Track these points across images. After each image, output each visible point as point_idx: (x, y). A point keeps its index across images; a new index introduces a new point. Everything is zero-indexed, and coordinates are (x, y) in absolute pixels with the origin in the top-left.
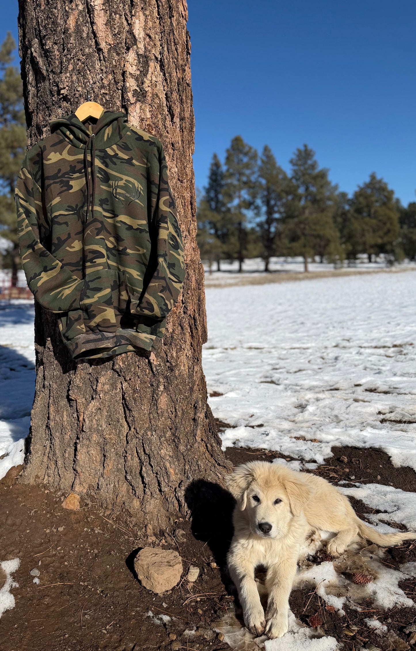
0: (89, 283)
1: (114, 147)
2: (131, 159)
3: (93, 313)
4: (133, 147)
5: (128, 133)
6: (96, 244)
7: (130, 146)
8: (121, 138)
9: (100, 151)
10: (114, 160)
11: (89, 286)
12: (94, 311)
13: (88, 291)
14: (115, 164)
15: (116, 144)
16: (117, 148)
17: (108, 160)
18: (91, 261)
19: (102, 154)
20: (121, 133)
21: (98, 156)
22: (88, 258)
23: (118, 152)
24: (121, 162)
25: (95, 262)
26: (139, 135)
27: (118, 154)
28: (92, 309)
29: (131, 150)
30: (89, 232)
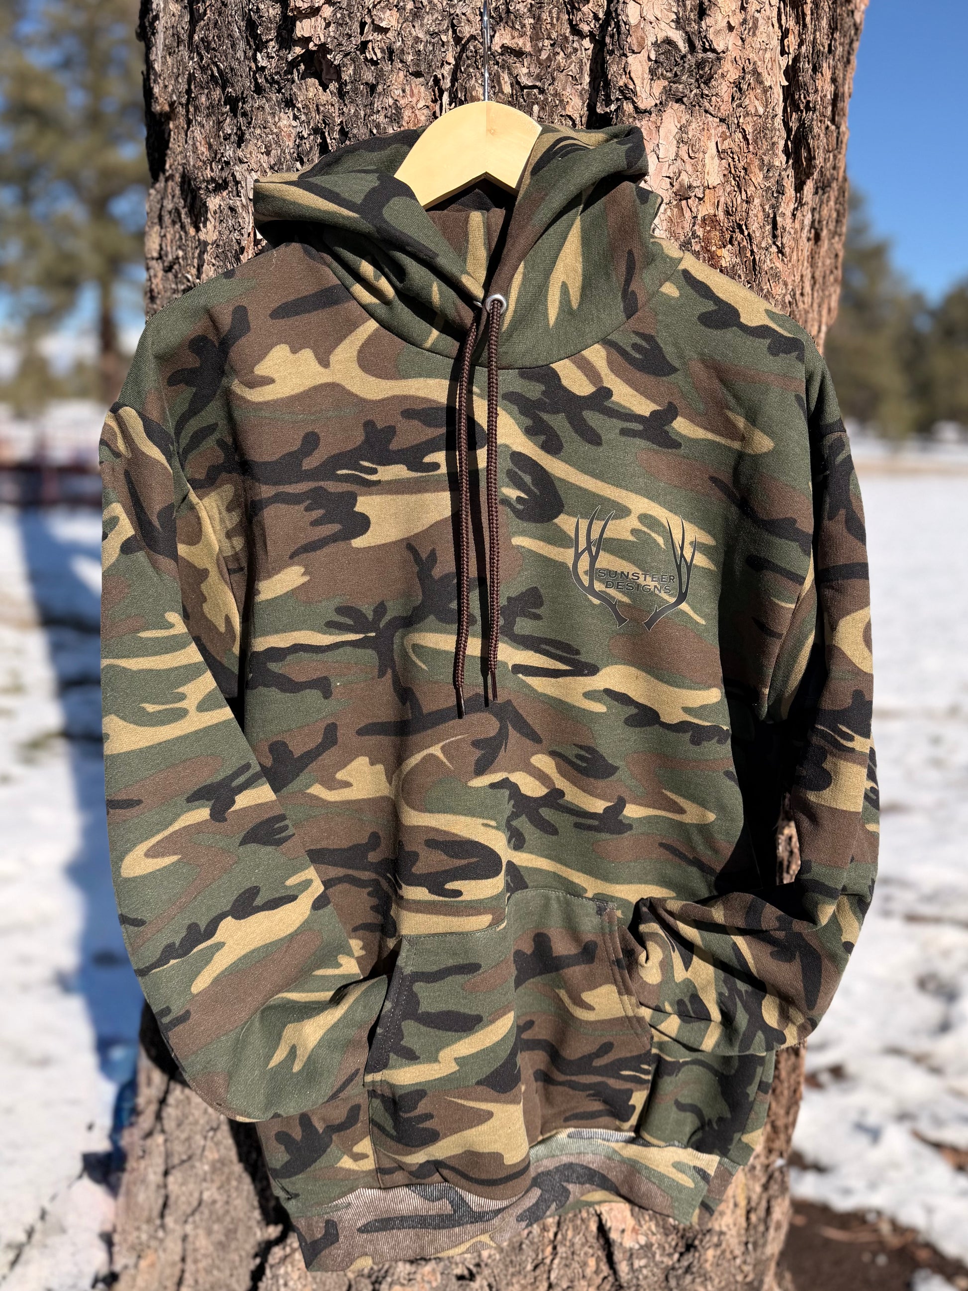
0: (419, 987)
1: (597, 355)
2: (669, 413)
3: (427, 1124)
4: (681, 356)
5: (670, 289)
6: (470, 812)
7: (669, 351)
8: (631, 310)
9: (527, 373)
10: (593, 418)
11: (414, 1000)
12: (429, 1116)
13: (409, 1027)
14: (594, 439)
15: (607, 343)
16: (610, 363)
17: (559, 422)
18: (435, 884)
19: (534, 390)
20: (633, 287)
21: (514, 398)
22: (419, 868)
23: (611, 381)
24: (624, 432)
25: (459, 893)
26: (717, 300)
27: (608, 393)
28: (422, 1107)
29: (674, 370)
30: (436, 750)
